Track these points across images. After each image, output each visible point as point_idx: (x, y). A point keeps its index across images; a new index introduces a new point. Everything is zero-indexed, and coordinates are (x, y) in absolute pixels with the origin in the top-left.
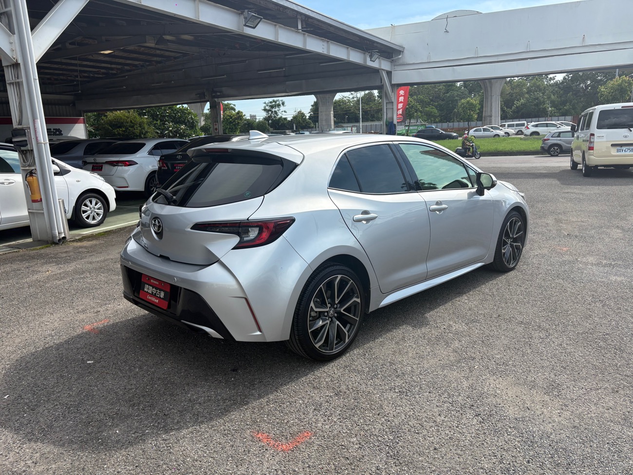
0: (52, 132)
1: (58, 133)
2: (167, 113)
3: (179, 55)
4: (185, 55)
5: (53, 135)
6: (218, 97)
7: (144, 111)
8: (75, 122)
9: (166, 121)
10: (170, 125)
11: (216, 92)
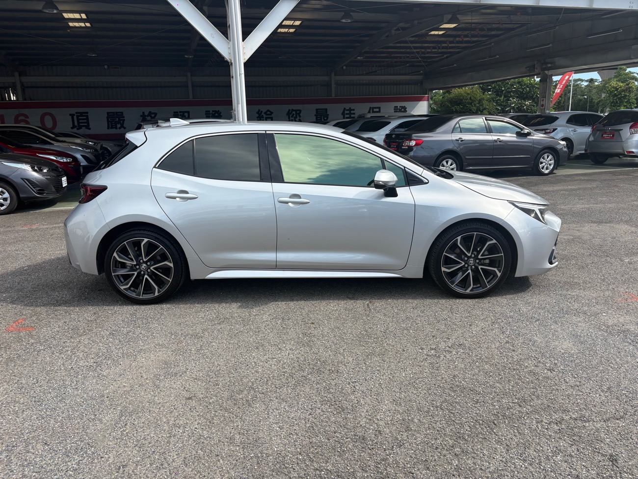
0: (398, 109)
1: (403, 110)
2: (514, 88)
3: (518, 25)
4: (523, 25)
5: (399, 112)
6: (549, 69)
7: (489, 87)
8: (420, 99)
9: (511, 96)
10: (514, 101)
11: (547, 63)
